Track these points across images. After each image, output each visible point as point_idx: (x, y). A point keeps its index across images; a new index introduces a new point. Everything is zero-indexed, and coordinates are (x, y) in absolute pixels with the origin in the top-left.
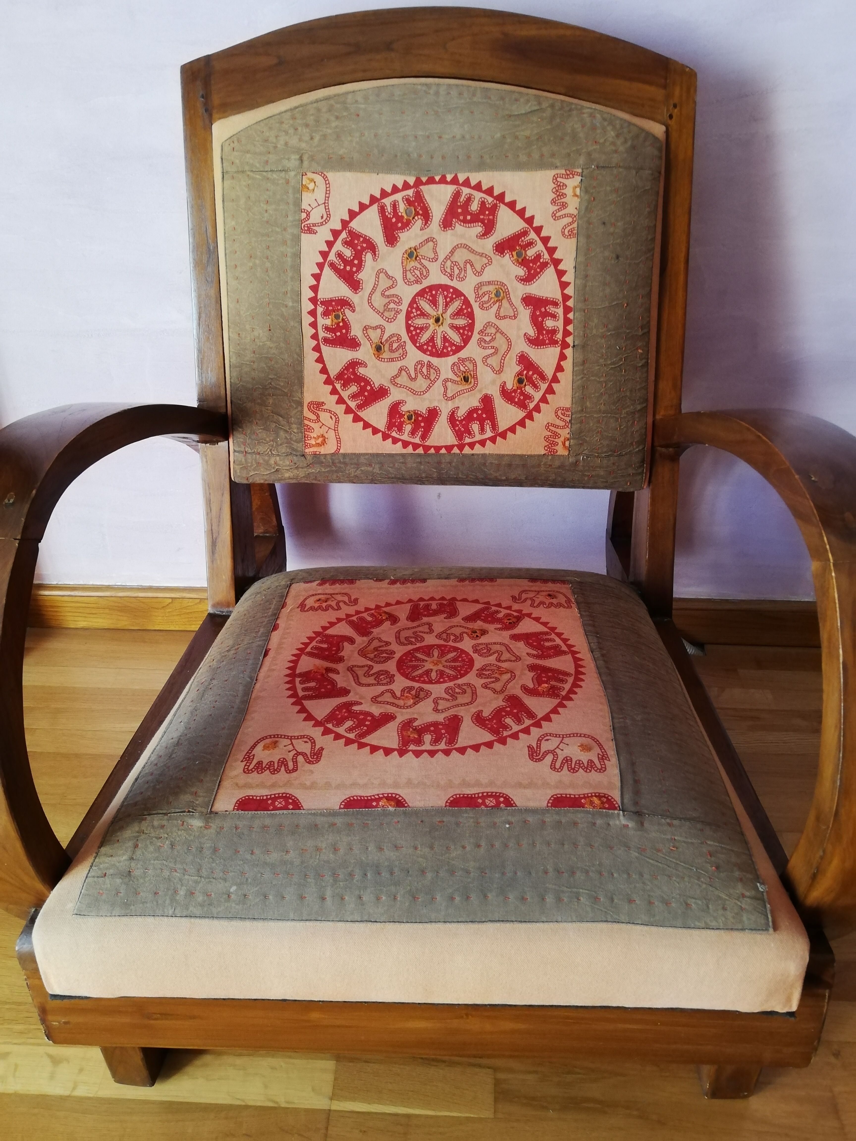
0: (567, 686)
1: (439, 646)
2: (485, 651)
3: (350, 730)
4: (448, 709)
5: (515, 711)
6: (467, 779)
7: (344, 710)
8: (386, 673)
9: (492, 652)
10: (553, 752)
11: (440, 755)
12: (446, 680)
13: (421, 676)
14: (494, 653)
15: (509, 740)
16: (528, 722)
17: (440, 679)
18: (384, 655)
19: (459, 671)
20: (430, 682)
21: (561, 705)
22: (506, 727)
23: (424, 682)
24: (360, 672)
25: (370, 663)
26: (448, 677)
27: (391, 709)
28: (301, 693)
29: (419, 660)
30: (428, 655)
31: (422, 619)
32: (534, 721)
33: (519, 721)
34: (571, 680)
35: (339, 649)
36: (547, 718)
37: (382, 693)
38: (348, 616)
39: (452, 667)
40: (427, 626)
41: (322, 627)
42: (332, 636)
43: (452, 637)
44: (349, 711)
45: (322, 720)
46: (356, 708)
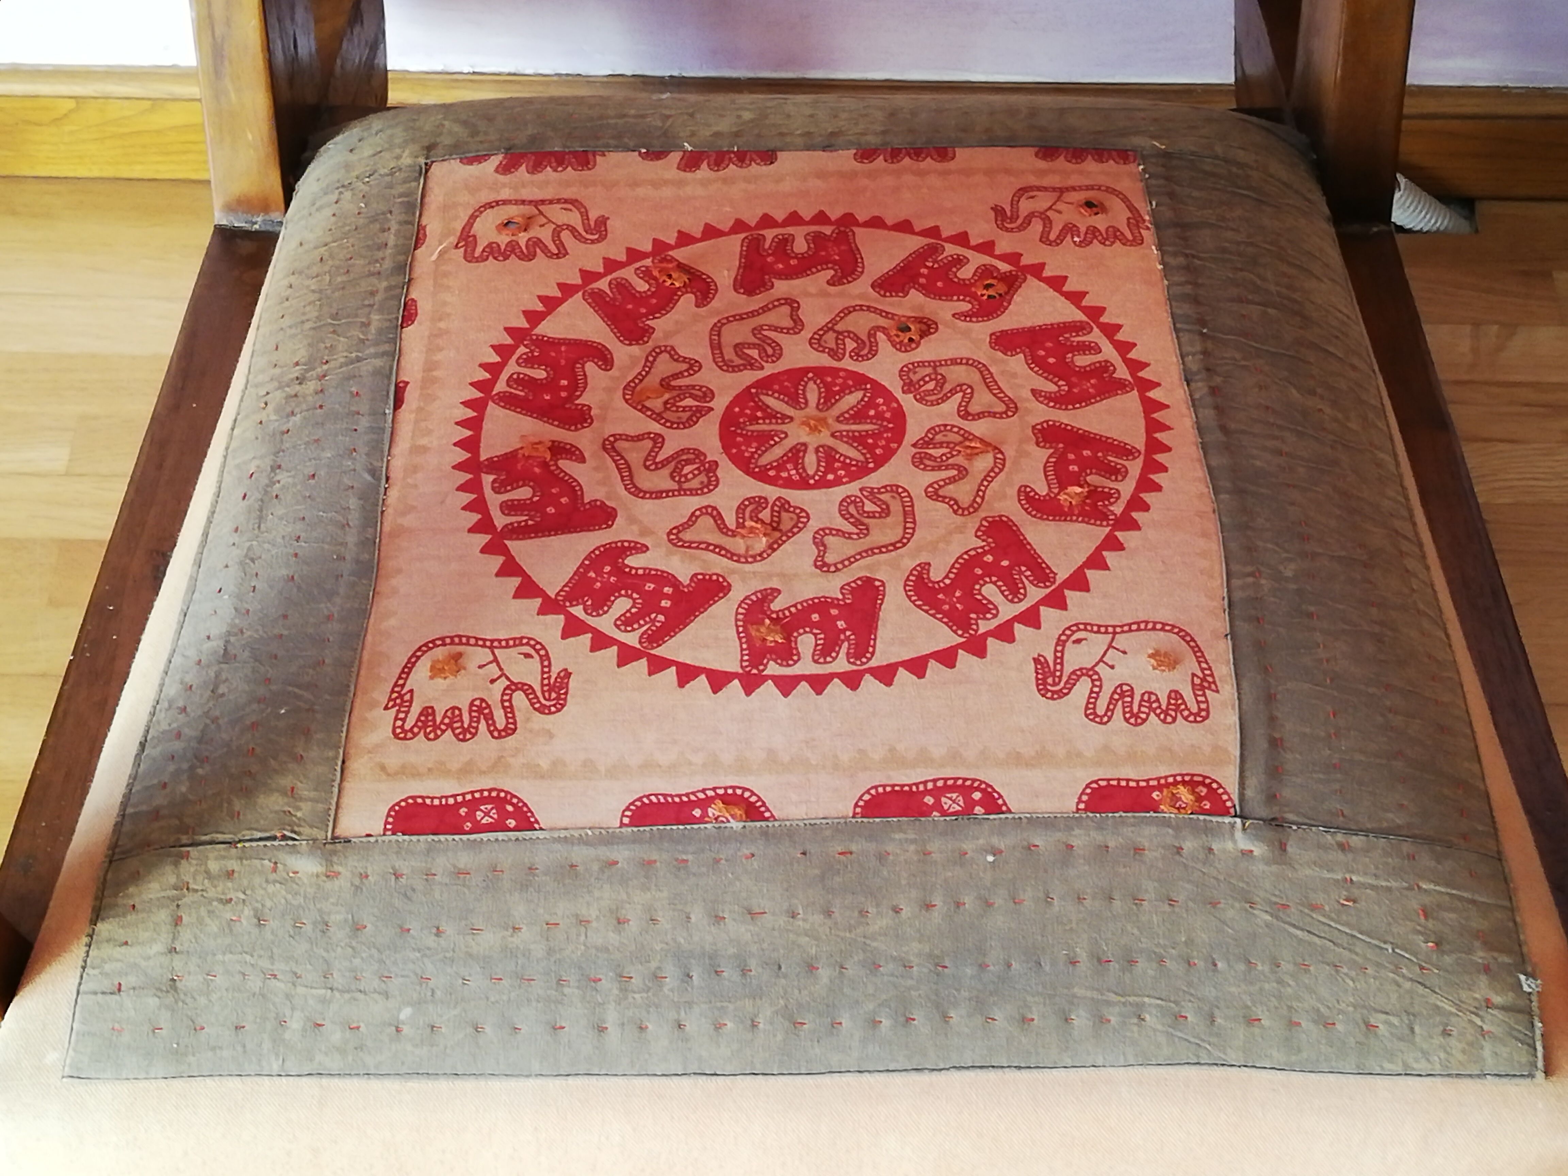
0: (1127, 488)
1: (820, 372)
2: (931, 386)
3: (627, 622)
4: (851, 560)
5: (1005, 563)
6: (900, 747)
7: (607, 569)
8: (697, 457)
9: (948, 387)
10: (1090, 672)
11: (836, 687)
12: (841, 477)
13: (780, 466)
14: (953, 392)
15: (992, 643)
16: (1035, 594)
17: (825, 473)
18: (689, 402)
19: (871, 449)
20: (804, 484)
21: (1112, 544)
22: (985, 609)
23: (789, 484)
24: (635, 455)
25: (656, 427)
26: (845, 466)
27: (717, 565)
28: (500, 520)
29: (772, 415)
30: (795, 399)
31: (772, 286)
32: (1048, 591)
33: (1014, 592)
34: (1135, 467)
35: (577, 385)
36: (1078, 582)
37: (693, 518)
38: (588, 276)
39: (854, 439)
40: (786, 309)
41: (526, 313)
42: (554, 343)
43: (851, 345)
44: (620, 571)
45: (558, 594)
46: (634, 561)
